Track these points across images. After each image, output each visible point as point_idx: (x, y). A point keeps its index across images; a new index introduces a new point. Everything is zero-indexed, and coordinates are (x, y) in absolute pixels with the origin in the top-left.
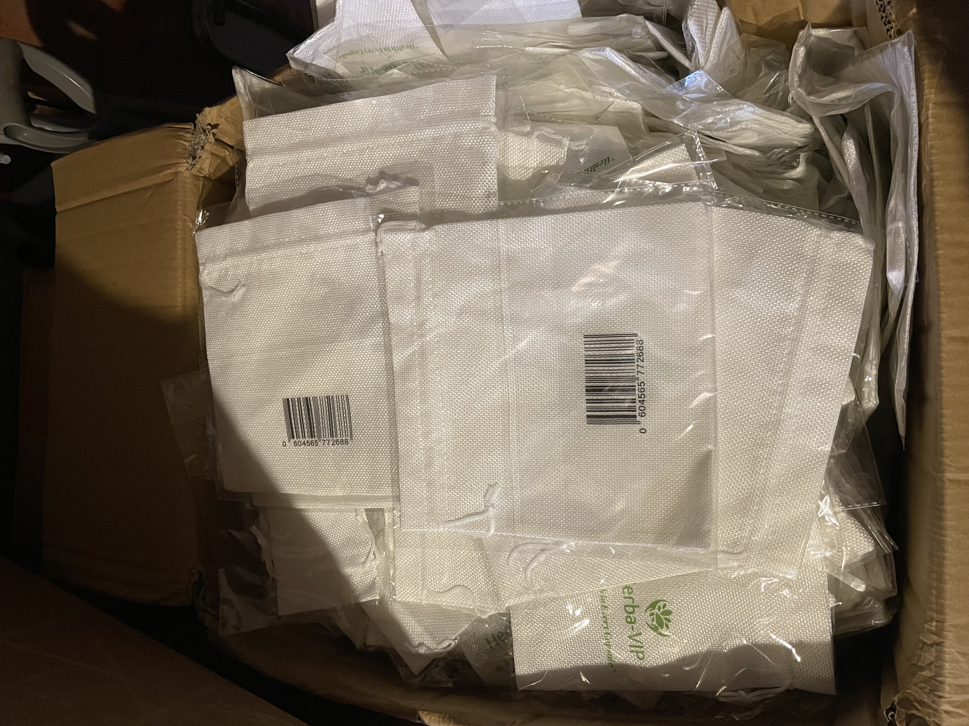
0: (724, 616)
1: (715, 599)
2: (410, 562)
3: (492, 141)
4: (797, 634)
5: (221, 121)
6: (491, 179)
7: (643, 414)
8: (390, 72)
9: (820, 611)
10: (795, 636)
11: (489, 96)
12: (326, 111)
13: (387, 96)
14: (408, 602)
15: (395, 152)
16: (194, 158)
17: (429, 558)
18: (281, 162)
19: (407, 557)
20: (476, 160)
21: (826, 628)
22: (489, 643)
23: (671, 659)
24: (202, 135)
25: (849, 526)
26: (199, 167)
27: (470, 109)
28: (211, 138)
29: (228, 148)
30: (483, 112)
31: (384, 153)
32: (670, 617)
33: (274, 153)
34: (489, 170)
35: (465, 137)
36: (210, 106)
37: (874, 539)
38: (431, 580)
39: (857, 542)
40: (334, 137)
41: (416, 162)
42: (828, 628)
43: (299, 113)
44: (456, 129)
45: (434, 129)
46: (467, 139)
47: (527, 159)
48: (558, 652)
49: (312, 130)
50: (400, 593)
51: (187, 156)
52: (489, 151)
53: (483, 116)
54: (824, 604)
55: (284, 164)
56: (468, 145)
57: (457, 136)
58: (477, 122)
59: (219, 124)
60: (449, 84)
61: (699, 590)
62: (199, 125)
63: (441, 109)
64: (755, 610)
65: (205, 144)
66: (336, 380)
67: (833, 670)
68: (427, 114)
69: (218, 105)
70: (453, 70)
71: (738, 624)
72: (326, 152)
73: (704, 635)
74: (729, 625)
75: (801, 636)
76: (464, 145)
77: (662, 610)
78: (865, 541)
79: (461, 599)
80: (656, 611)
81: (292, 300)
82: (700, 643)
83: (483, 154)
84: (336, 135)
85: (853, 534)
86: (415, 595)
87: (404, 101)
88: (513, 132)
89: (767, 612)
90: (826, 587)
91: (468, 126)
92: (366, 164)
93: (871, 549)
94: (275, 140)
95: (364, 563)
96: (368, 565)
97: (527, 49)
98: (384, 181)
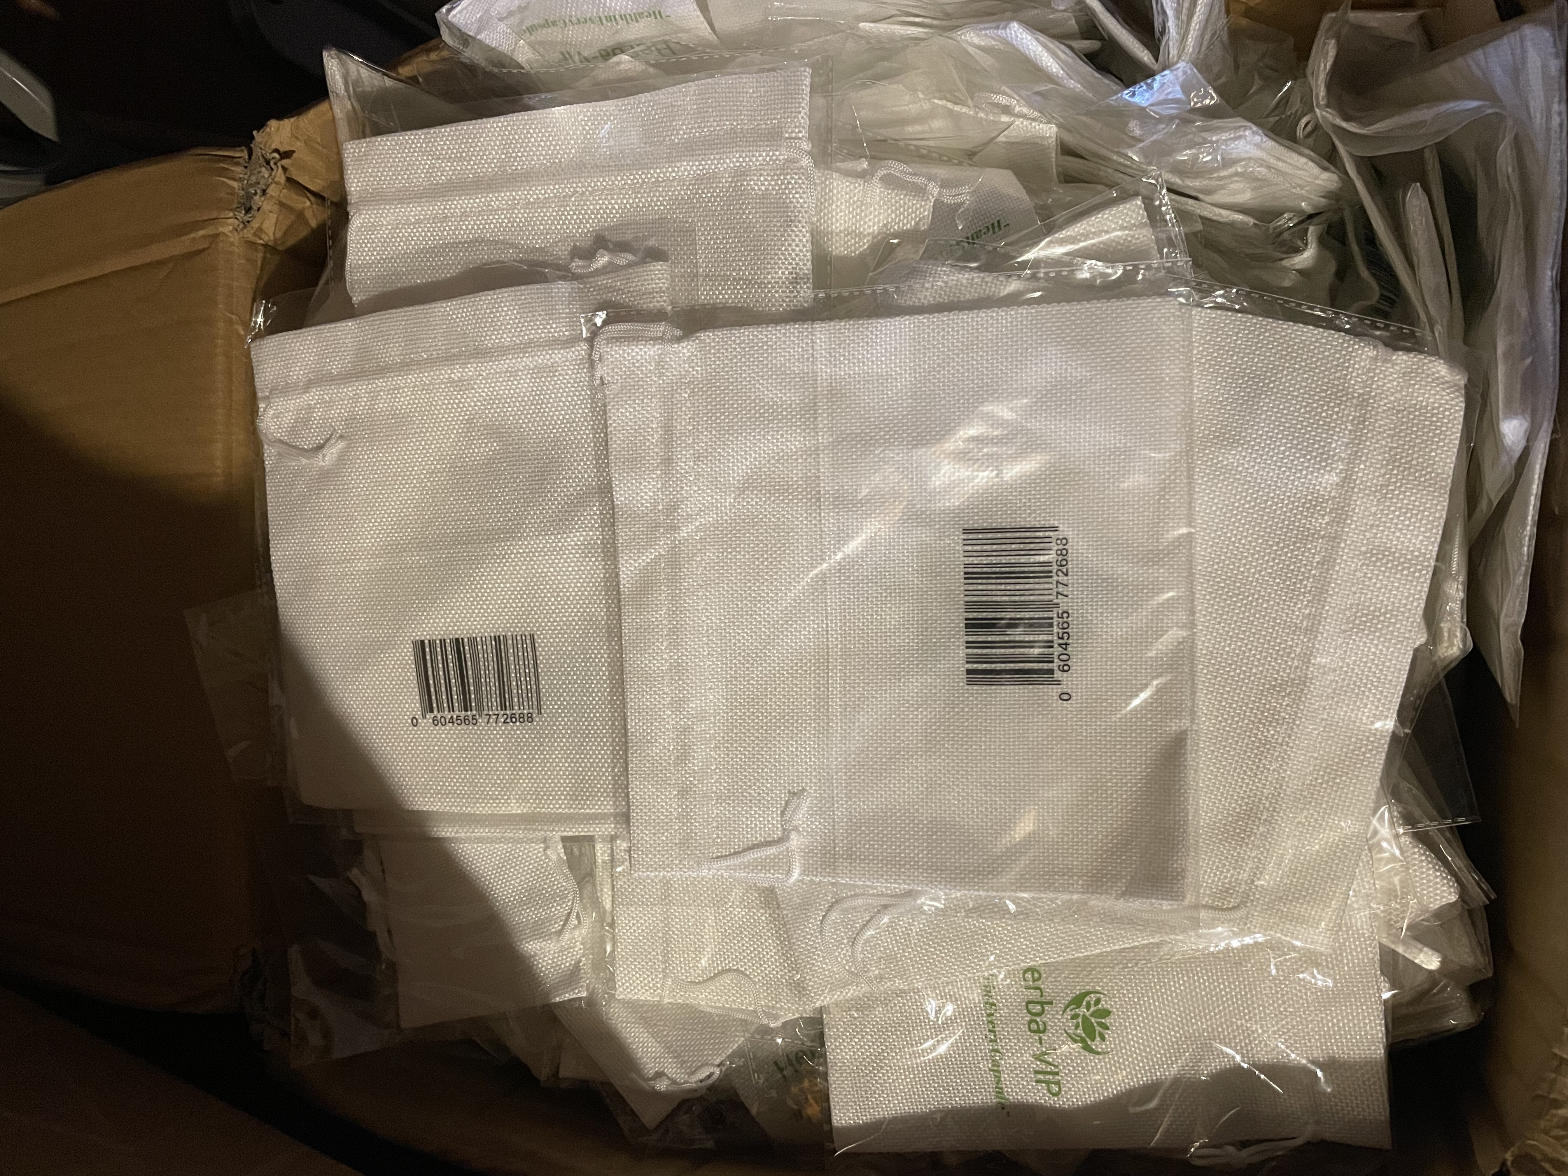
0: (1201, 1018)
1: (1185, 988)
2: (643, 930)
3: (804, 183)
4: (1327, 1046)
5: (298, 146)
6: (801, 251)
7: (1066, 668)
8: (615, 59)
9: (1367, 1005)
10: (1322, 1050)
11: (800, 103)
12: (498, 126)
13: (611, 102)
14: (638, 1000)
15: (625, 201)
16: (248, 210)
17: (677, 923)
18: (413, 216)
19: (638, 921)
20: (774, 217)
21: (1377, 1034)
22: (781, 1070)
23: (1108, 1092)
24: (263, 169)
25: (1415, 859)
26: (257, 226)
27: (764, 126)
28: (280, 176)
29: (309, 195)
30: (787, 132)
31: (603, 203)
32: (1107, 1021)
33: (401, 201)
34: (797, 236)
35: (754, 175)
36: (280, 117)
37: (1458, 880)
38: (680, 962)
39: (1430, 887)
40: (511, 174)
41: (663, 219)
42: (1380, 1035)
43: (448, 130)
44: (737, 161)
45: (696, 160)
46: (758, 180)
47: (861, 219)
48: (907, 1085)
49: (471, 160)
50: (623, 984)
51: (235, 206)
52: (798, 202)
53: (787, 138)
54: (1374, 994)
55: (418, 222)
56: (759, 189)
57: (740, 174)
58: (777, 150)
59: (294, 152)
60: (723, 82)
61: (1158, 974)
62: (257, 152)
63: (711, 126)
64: (1256, 1006)
65: (268, 186)
66: (512, 607)
67: (1387, 1105)
68: (684, 133)
69: (292, 117)
70: (733, 58)
71: (1223, 1032)
72: (497, 200)
73: (1164, 1050)
74: (1208, 1032)
75: (1333, 1049)
76: (753, 189)
77: (1092, 1009)
78: (1443, 885)
79: (733, 995)
80: (1083, 1010)
81: (432, 464)
82: (1158, 1065)
83: (787, 207)
84: (517, 169)
85: (1422, 873)
86: (650, 988)
87: (642, 112)
88: (838, 170)
89: (1275, 1009)
90: (1377, 965)
91: (761, 157)
92: (570, 223)
93: (1453, 898)
94: (403, 178)
95: (560, 933)
96: (567, 936)
97: (861, 25)
98: (605, 253)
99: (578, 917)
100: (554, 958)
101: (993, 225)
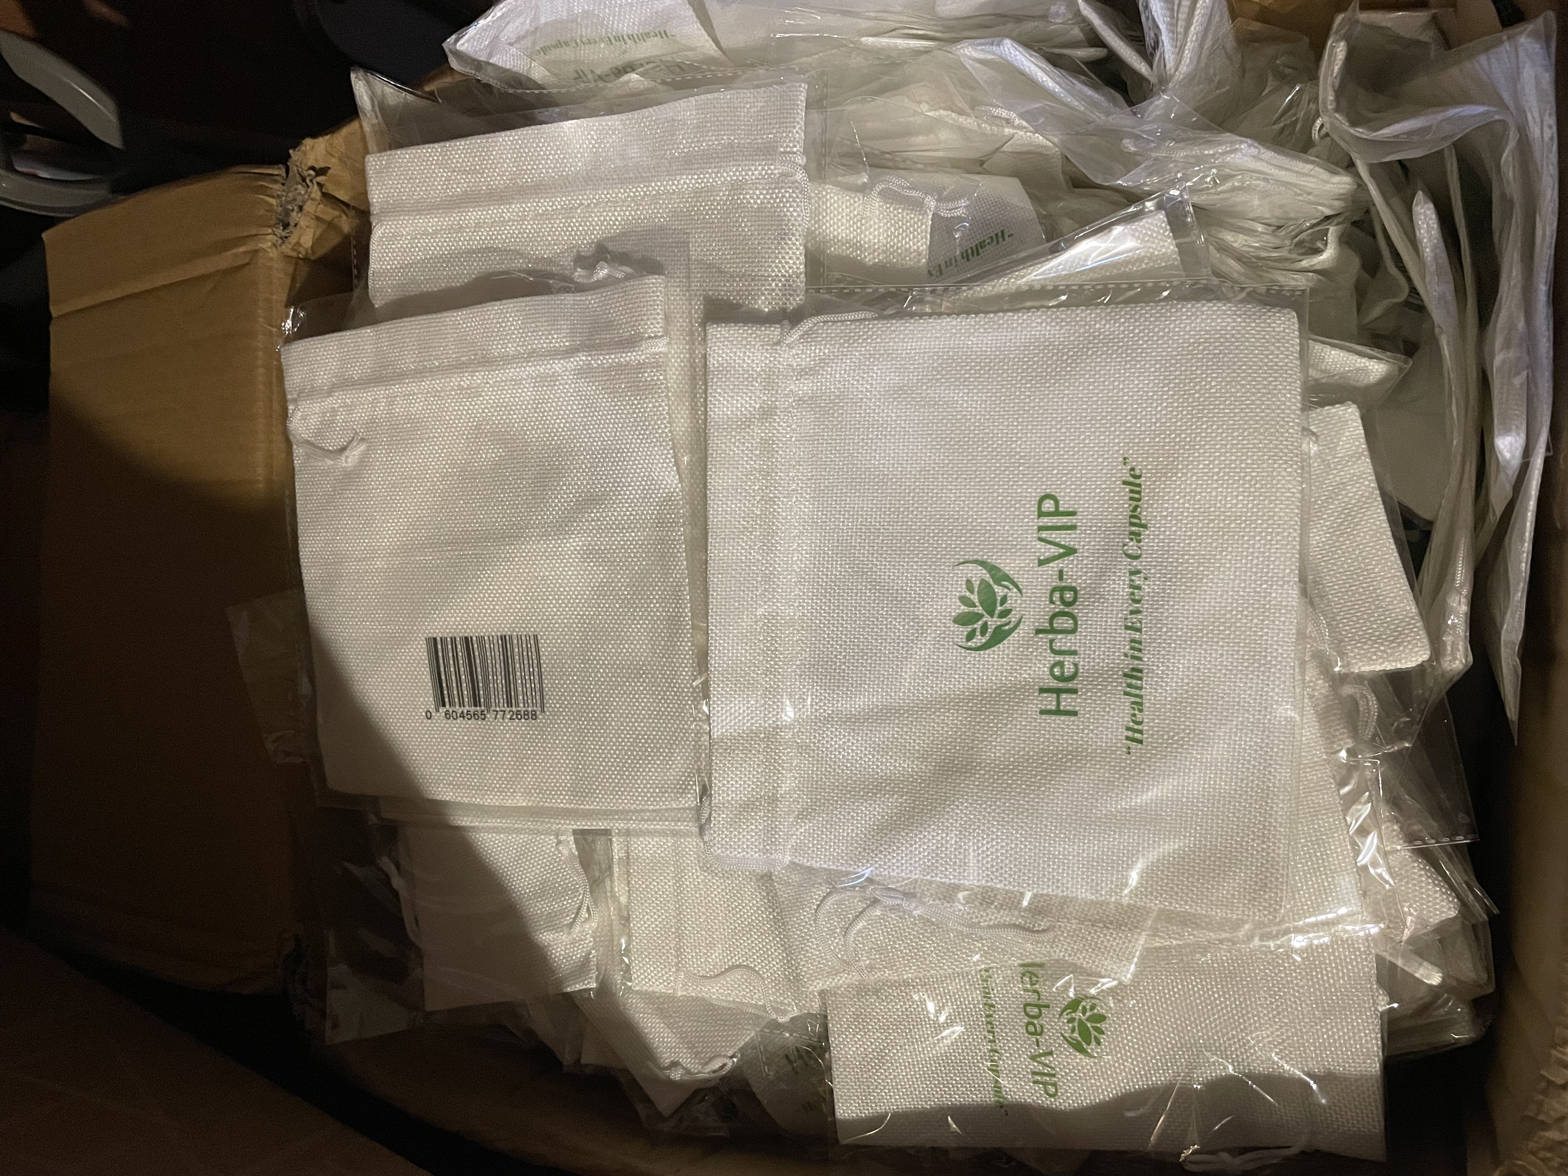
0: (1197, 1026)
1: (1180, 995)
2: (657, 925)
3: (797, 197)
4: (1322, 1057)
5: (333, 163)
6: (794, 263)
8: (625, 78)
9: (1362, 1019)
10: (1317, 1061)
11: (795, 118)
12: (509, 140)
13: (615, 117)
14: (654, 992)
15: (628, 213)
16: (286, 226)
17: (688, 919)
18: (430, 227)
19: (651, 917)
20: (769, 230)
21: (1373, 1048)
22: (791, 1062)
23: (1104, 1095)
24: (300, 187)
25: (1414, 873)
26: (295, 241)
27: (760, 141)
28: (316, 192)
29: (343, 207)
30: (782, 146)
31: (608, 215)
32: (1103, 1026)
33: (419, 212)
34: (790, 248)
35: (750, 189)
36: (314, 135)
37: (1458, 896)
38: (692, 956)
39: (1429, 901)
40: (522, 186)
41: (664, 231)
42: (1375, 1049)
43: (463, 143)
44: (734, 175)
45: (695, 174)
46: (754, 193)
47: (862, 232)
48: (908, 1081)
49: (484, 172)
50: (638, 976)
51: (273, 222)
52: (792, 216)
53: (782, 153)
54: (1370, 1008)
55: (436, 232)
56: (755, 203)
57: (736, 187)
58: (772, 164)
59: (329, 168)
60: (723, 96)
61: (1153, 982)
62: (294, 169)
63: (709, 140)
64: (1250, 1015)
65: (304, 202)
66: (516, 608)
67: (1382, 1119)
68: (684, 148)
69: (327, 134)
70: (734, 74)
71: (1219, 1040)
72: (509, 212)
73: (1160, 1056)
74: (1204, 1040)
75: (1328, 1061)
76: (749, 203)
77: (1088, 1014)
78: (1442, 901)
79: (743, 990)
80: (1078, 1014)
82: (1154, 1070)
83: (782, 220)
84: (527, 182)
85: (1421, 888)
86: (664, 981)
87: (645, 126)
88: (838, 184)
89: (1270, 1019)
90: (1374, 979)
91: (756, 171)
92: (576, 234)
93: (1453, 913)
94: (421, 190)
95: (571, 925)
96: (577, 929)
97: (863, 39)
98: (606, 265)
99: (588, 910)
100: (566, 949)
101: (997, 235)
